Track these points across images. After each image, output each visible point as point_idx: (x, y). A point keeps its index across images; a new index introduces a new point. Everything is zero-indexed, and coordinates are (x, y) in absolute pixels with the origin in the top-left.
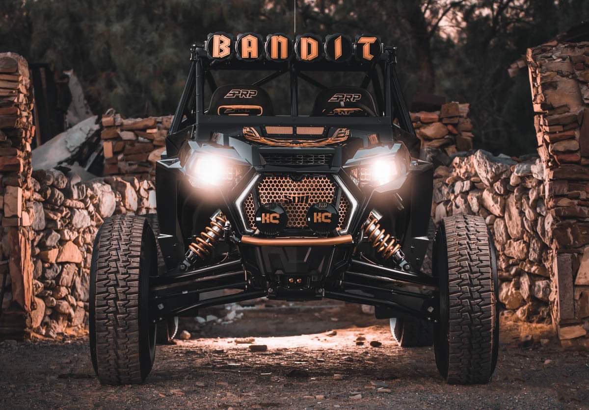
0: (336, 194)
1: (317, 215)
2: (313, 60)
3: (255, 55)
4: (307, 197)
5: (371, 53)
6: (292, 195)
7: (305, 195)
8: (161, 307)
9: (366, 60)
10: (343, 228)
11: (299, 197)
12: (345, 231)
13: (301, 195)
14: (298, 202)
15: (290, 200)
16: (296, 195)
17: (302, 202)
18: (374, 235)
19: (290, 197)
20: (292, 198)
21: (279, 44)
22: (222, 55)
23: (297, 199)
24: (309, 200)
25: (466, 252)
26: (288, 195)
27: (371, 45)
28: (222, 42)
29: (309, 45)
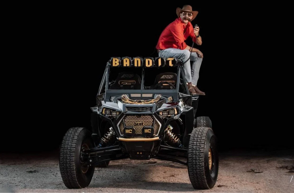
0: (153, 122)
1: (146, 130)
2: (150, 67)
3: (128, 65)
4: (143, 123)
5: (172, 64)
6: (137, 122)
7: (142, 122)
8: (91, 161)
9: (170, 67)
10: (156, 134)
11: (139, 123)
12: (157, 135)
13: (140, 122)
14: (139, 125)
15: (136, 124)
16: (139, 122)
17: (141, 125)
18: (169, 135)
19: (136, 123)
20: (137, 124)
21: (138, 61)
22: (116, 65)
23: (139, 124)
24: (143, 124)
25: (195, 142)
26: (136, 122)
27: (172, 61)
28: (116, 61)
29: (149, 62)
